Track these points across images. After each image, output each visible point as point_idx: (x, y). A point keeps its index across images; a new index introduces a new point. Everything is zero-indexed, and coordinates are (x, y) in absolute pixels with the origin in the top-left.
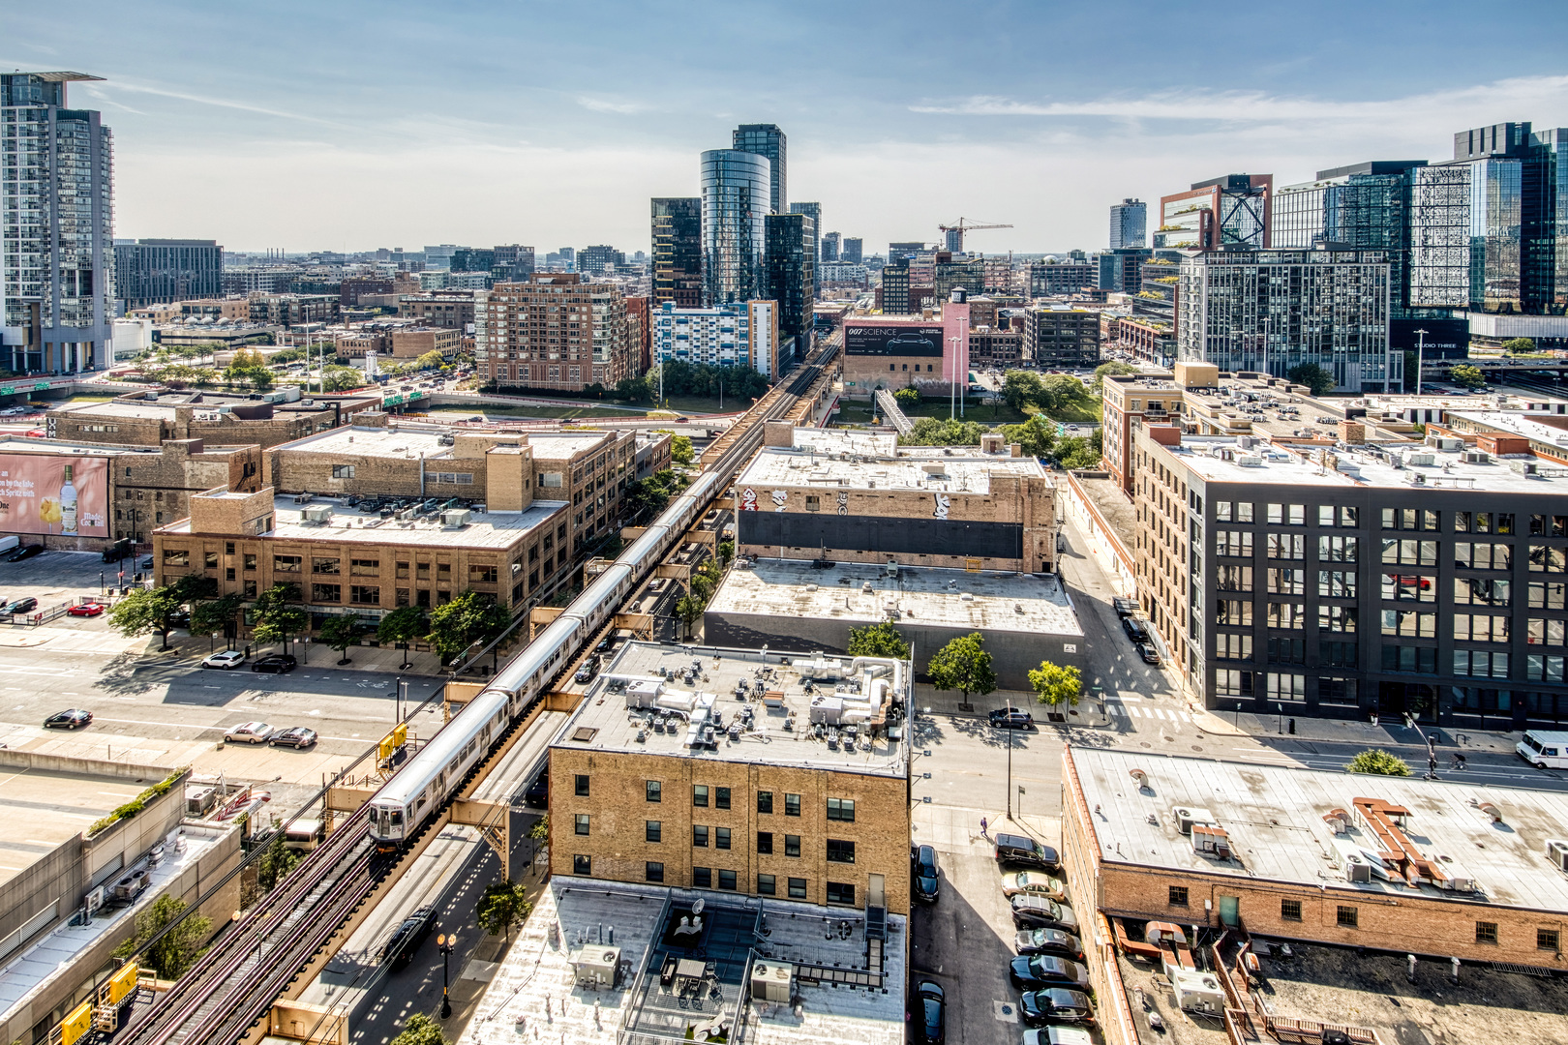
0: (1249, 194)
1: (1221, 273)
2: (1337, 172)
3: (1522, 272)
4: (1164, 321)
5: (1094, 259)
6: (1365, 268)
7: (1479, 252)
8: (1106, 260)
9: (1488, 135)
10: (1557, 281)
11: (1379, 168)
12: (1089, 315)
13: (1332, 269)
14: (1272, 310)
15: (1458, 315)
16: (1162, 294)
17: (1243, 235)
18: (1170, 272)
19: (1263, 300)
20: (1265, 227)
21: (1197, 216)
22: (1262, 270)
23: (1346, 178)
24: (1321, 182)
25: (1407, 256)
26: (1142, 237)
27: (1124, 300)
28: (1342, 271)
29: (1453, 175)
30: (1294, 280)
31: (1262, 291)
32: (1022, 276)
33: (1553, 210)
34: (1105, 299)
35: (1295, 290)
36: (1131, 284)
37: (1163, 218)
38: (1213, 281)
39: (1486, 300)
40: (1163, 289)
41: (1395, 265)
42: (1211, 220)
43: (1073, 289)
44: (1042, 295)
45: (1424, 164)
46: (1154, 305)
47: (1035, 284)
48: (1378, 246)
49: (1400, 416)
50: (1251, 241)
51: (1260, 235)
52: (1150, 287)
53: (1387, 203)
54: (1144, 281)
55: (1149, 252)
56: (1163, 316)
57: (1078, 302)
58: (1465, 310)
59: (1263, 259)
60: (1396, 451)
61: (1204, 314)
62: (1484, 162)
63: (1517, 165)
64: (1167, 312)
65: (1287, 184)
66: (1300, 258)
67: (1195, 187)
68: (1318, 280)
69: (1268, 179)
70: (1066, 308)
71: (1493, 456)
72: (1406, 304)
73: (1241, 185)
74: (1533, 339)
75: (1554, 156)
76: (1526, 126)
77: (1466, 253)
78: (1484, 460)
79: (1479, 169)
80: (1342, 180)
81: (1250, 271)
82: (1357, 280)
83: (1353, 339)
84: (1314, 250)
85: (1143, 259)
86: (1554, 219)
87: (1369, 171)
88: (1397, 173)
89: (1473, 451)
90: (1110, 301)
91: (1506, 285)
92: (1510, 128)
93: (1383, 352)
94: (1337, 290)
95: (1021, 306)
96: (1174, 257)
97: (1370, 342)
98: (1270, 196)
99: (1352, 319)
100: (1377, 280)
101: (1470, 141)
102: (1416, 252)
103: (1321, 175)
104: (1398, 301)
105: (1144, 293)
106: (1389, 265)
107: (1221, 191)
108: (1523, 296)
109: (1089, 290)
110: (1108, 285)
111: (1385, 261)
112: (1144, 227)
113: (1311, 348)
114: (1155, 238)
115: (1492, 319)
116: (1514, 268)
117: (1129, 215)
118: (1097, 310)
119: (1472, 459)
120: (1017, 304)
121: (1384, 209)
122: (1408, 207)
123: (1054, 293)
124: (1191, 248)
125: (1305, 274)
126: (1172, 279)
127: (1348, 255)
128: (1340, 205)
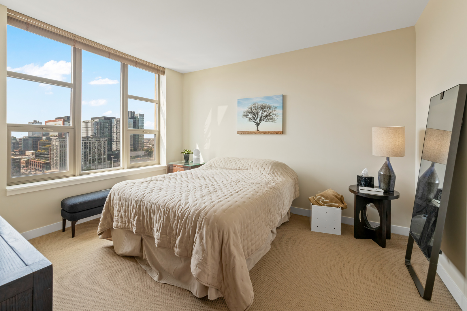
2: (96, 118)
3: (134, 142)
4: (46, 159)
6: (102, 142)
8: (25, 140)
10: (139, 144)
11: (106, 118)
12: (17, 159)
13: (94, 142)
16: (45, 151)
18: (48, 144)
23: (98, 120)
24: (92, 120)
25: (112, 139)
27: (32, 153)
28: (97, 142)
29: (119, 121)
34: (25, 153)
35: (85, 148)
36: (35, 147)
40: (45, 149)
41: (109, 141)
45: (115, 118)
46: (43, 154)
48: (105, 137)
52: (41, 149)
53: (107, 126)
54: (39, 147)
55: (42, 137)
61: (59, 156)
63: (132, 120)
64: (47, 156)
65: (84, 120)
66: (86, 140)
67: (57, 119)
68: (91, 145)
72: (111, 151)
74: (135, 156)
75: (138, 119)
76: (134, 112)
80: (97, 120)
82: (100, 145)
83: (99, 159)
84: (90, 138)
85: (39, 140)
87: (103, 119)
88: (109, 120)
90: (27, 154)
92: (131, 112)
93: (106, 162)
96: (50, 139)
99: (99, 155)
100: (105, 145)
102: (114, 138)
103: (92, 119)
104: (109, 150)
105: (39, 151)
106: (107, 141)
107: (65, 120)
108: (134, 147)
109: (18, 150)
110: (26, 149)
111: (106, 140)
113: (89, 163)
114: (43, 133)
121: (106, 128)
122: (112, 128)
124: (55, 136)
125: (88, 144)
126: (49, 146)
127: (97, 139)
128: (96, 126)
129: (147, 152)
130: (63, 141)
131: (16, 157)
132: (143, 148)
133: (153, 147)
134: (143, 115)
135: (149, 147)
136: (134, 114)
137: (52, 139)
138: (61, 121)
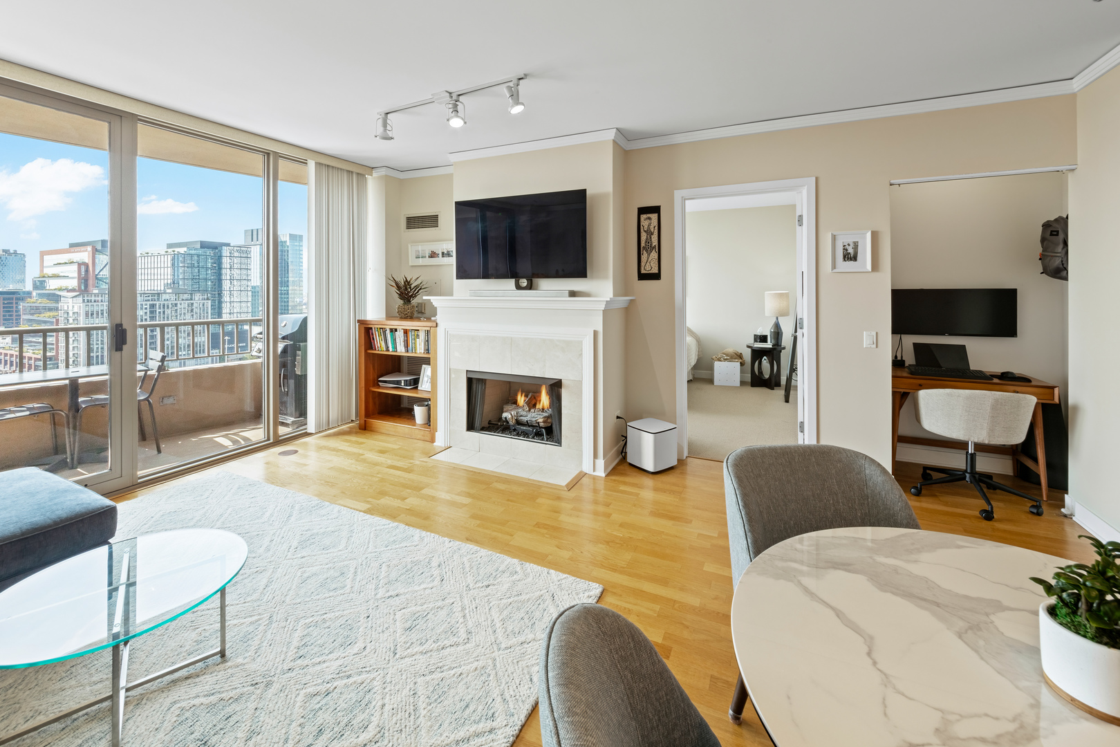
1: (96, 309)
2: (179, 245)
6: (197, 303)
9: (255, 233)
11: (204, 245)
13: (176, 305)
21: (74, 267)
23: (185, 249)
24: (170, 250)
25: (220, 295)
26: (21, 281)
28: (183, 304)
29: (242, 252)
30: (151, 312)
33: (288, 273)
35: (152, 319)
37: (42, 266)
38: (89, 314)
41: (213, 301)
42: (87, 270)
45: (228, 245)
48: (203, 291)
53: (209, 265)
54: (23, 317)
55: (28, 292)
62: (257, 246)
66: (156, 298)
67: (72, 245)
68: (168, 311)
75: (288, 247)
77: (250, 293)
79: (255, 250)
80: (182, 250)
82: (192, 310)
84: (165, 293)
85: (22, 299)
86: (288, 277)
87: (199, 246)
88: (214, 249)
94: (180, 317)
97: (200, 347)
100: (204, 310)
101: (250, 234)
102: (225, 293)
103: (169, 246)
106: (210, 302)
107: (95, 250)
111: (208, 299)
112: (23, 272)
121: (207, 269)
122: (220, 268)
124: (70, 291)
125: (160, 308)
126: (51, 314)
127: (186, 296)
128: (181, 265)
130: (95, 301)
134: (301, 236)
137: (64, 297)
138: (86, 251)
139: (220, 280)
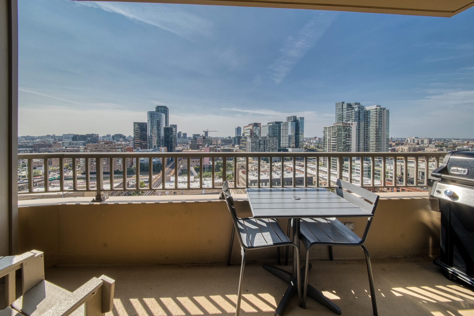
0: (257, 126)
1: (253, 141)
2: (270, 123)
3: (295, 141)
4: (244, 150)
5: (233, 138)
6: (274, 140)
7: (290, 137)
8: (235, 138)
9: (291, 118)
10: (300, 142)
11: (277, 123)
12: (231, 149)
14: (261, 148)
15: (287, 148)
16: (244, 145)
17: (257, 134)
18: (245, 141)
19: (260, 146)
20: (260, 133)
21: (249, 130)
22: (259, 141)
23: (272, 124)
24: (268, 125)
25: (280, 138)
26: (241, 134)
27: (238, 146)
28: (271, 141)
29: (286, 124)
30: (264, 142)
31: (259, 144)
32: (220, 141)
34: (234, 146)
35: (264, 144)
36: (239, 143)
37: (244, 130)
38: (252, 143)
39: (291, 146)
40: (244, 144)
41: (278, 140)
42: (252, 131)
43: (229, 144)
44: (223, 145)
45: (282, 122)
46: (243, 147)
47: (222, 143)
48: (276, 137)
49: (279, 166)
50: (258, 135)
51: (259, 134)
52: (242, 144)
54: (241, 143)
55: (242, 137)
56: (244, 149)
57: (230, 147)
58: (288, 147)
59: (260, 139)
60: (278, 172)
61: (250, 149)
62: (290, 122)
63: (295, 123)
64: (245, 148)
65: (263, 125)
66: (265, 139)
67: (249, 125)
68: (268, 142)
69: (260, 124)
70: (228, 148)
71: (290, 172)
72: (280, 147)
73: (256, 125)
75: (299, 122)
76: (296, 116)
77: (288, 138)
78: (289, 172)
79: (290, 123)
80: (271, 125)
81: (258, 141)
82: (273, 142)
84: (267, 137)
85: (241, 138)
86: (299, 132)
87: (275, 123)
88: (278, 123)
89: (288, 171)
90: (235, 147)
91: (293, 143)
92: (294, 116)
94: (271, 144)
95: (219, 148)
96: (246, 138)
98: (260, 127)
99: (273, 149)
100: (276, 142)
101: (289, 118)
102: (281, 137)
103: (268, 123)
104: (279, 146)
105: (241, 145)
107: (253, 126)
108: (295, 145)
109: (232, 144)
110: (235, 144)
111: (277, 139)
112: (241, 132)
114: (243, 135)
115: (292, 149)
116: (294, 140)
117: (238, 130)
118: (233, 148)
119: (288, 172)
120: (218, 147)
121: (277, 130)
122: (280, 130)
123: (225, 145)
124: (248, 136)
125: (266, 141)
127: (272, 138)
128: (271, 129)
129: (306, 149)
131: (232, 148)
132: (303, 145)
133: (311, 145)
134: (303, 118)
135: (307, 145)
136: (296, 118)
138: (251, 126)
139: (280, 133)
